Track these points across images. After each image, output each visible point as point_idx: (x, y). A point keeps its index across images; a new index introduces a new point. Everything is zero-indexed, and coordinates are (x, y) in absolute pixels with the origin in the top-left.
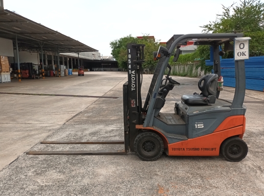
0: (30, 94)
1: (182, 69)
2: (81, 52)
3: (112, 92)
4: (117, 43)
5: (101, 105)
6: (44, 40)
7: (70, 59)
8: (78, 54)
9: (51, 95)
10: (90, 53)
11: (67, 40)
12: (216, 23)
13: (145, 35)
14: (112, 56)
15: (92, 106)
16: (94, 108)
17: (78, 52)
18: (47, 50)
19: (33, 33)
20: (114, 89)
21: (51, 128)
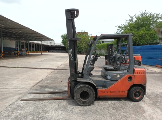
0: (8, 67)
1: (105, 52)
2: (43, 40)
3: (62, 66)
4: (65, 36)
5: (56, 75)
6: (20, 33)
7: (36, 45)
8: (41, 42)
9: (23, 68)
10: (49, 42)
11: (35, 33)
12: (125, 25)
13: (83, 32)
14: (62, 43)
15: (50, 75)
16: (51, 76)
17: (41, 40)
18: (21, 39)
19: (12, 28)
20: (64, 64)
21: (21, 92)
